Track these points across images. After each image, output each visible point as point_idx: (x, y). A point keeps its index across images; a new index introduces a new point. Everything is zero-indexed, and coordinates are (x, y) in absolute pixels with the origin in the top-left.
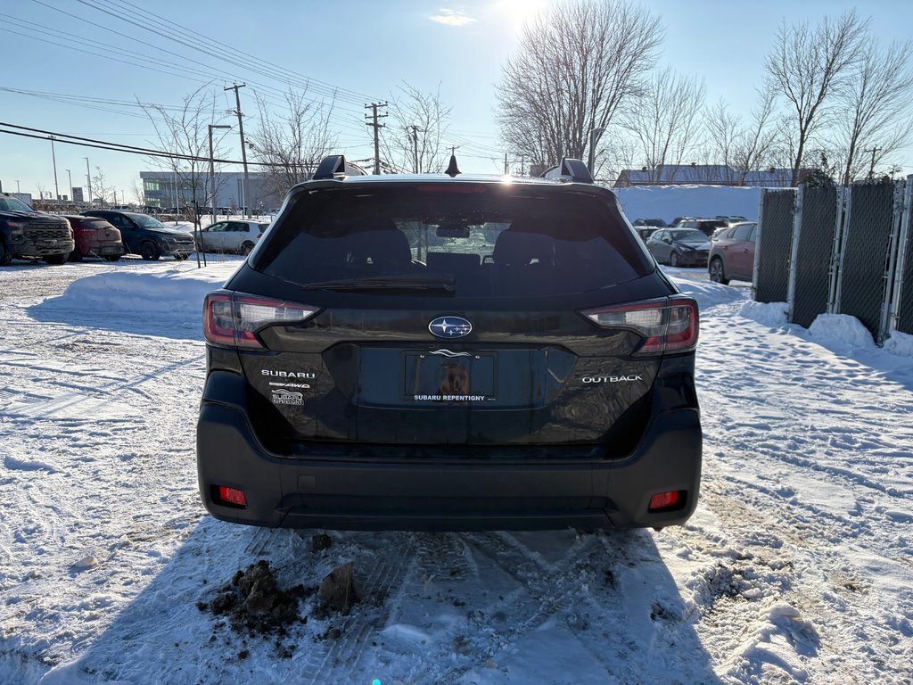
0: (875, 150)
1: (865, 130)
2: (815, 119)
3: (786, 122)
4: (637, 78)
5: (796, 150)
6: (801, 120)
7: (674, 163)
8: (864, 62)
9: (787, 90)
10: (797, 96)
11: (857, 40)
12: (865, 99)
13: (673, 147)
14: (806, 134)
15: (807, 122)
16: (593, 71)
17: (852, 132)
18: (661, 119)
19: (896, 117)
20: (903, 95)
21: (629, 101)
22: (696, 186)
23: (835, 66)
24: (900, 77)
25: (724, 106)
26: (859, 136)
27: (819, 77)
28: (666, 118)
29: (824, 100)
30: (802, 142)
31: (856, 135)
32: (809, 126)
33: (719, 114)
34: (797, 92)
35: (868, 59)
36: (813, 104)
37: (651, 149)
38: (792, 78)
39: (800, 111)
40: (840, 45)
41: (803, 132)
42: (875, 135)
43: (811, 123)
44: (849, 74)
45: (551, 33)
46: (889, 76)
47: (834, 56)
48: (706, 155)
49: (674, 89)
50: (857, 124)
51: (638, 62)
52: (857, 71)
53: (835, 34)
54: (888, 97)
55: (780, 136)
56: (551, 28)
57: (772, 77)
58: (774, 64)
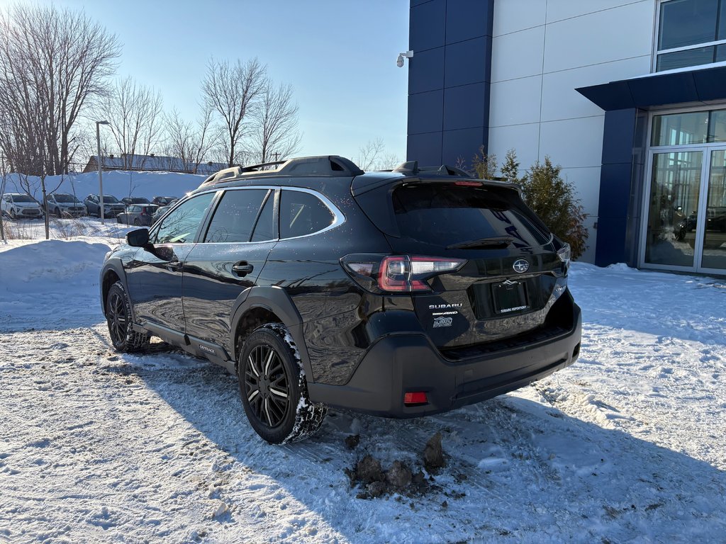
0: (276, 154)
1: (271, 140)
2: (240, 130)
3: (221, 129)
4: (99, 80)
5: (230, 151)
6: (230, 129)
7: (142, 154)
8: (265, 95)
9: (219, 107)
10: (226, 113)
11: (260, 79)
12: (269, 120)
13: (141, 140)
14: (235, 139)
15: (235, 132)
16: (58, 69)
17: (263, 141)
18: (128, 117)
19: (288, 133)
20: (291, 119)
21: (93, 98)
22: (166, 173)
23: (248, 95)
24: (287, 107)
25: (177, 113)
26: (268, 144)
27: (239, 101)
28: (132, 118)
29: (244, 117)
30: (233, 146)
31: (265, 143)
32: (236, 135)
33: (174, 119)
34: (225, 109)
35: (268, 92)
36: (237, 119)
37: (122, 141)
38: (222, 100)
39: (229, 123)
40: (249, 80)
41: (232, 138)
42: (277, 144)
43: (237, 132)
44: (257, 101)
45: (14, 28)
46: (281, 106)
47: (247, 88)
48: (167, 150)
49: (136, 94)
50: (266, 137)
51: (99, 68)
52: (261, 100)
53: (246, 73)
54: (282, 119)
55: (218, 140)
56: (13, 24)
57: (208, 96)
58: (208, 87)
